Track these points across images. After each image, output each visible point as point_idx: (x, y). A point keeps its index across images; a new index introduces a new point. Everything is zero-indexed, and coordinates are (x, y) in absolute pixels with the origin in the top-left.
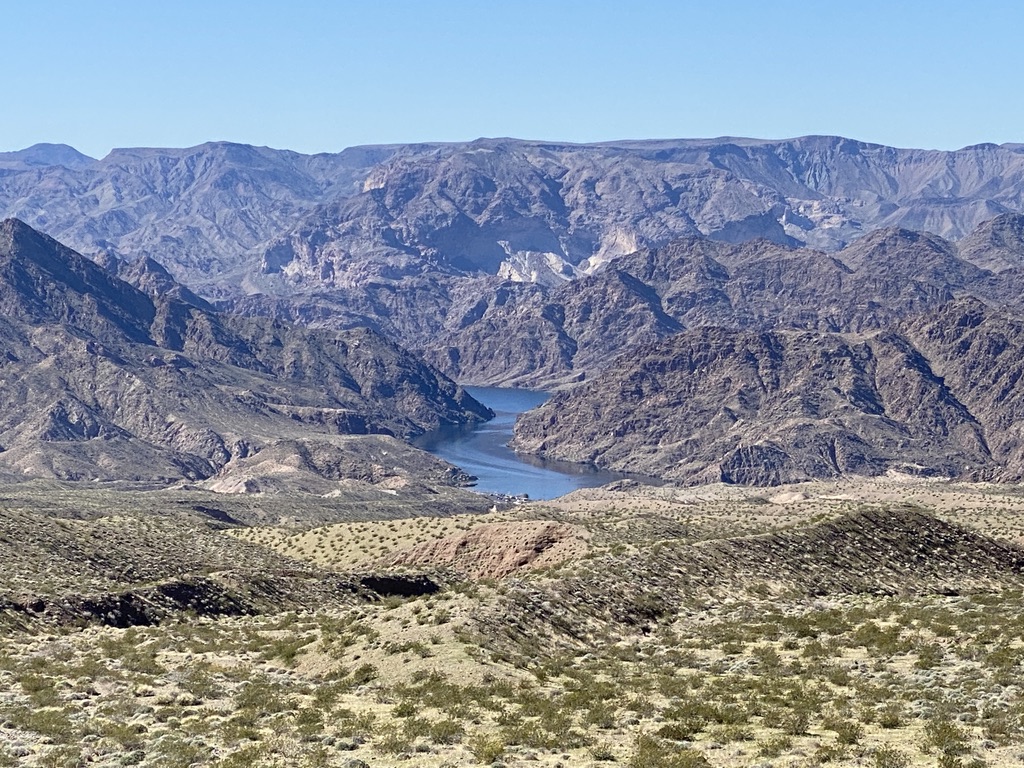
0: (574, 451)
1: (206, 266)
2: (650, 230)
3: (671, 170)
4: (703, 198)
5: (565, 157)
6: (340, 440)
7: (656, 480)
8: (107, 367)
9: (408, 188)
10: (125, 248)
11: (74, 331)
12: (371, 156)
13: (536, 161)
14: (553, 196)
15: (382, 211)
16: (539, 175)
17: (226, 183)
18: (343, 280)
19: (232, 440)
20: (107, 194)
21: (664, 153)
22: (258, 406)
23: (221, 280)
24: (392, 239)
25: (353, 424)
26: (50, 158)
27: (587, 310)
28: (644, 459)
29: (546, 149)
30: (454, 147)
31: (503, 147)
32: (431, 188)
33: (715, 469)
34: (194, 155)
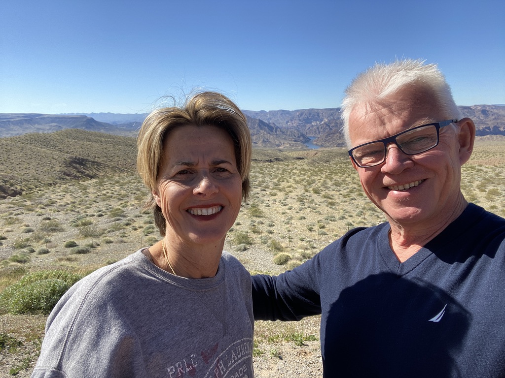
0: (320, 144)
1: (279, 123)
2: (329, 118)
3: (332, 111)
4: (335, 114)
5: (320, 111)
6: (294, 142)
7: (329, 147)
8: (269, 135)
9: (302, 114)
10: (271, 122)
11: (265, 131)
12: (297, 111)
13: (316, 111)
14: (318, 115)
15: (299, 117)
16: (317, 113)
17: (281, 114)
18: (294, 125)
19: (282, 143)
20: (269, 116)
21: (331, 109)
22: (285, 139)
23: (281, 125)
24: (300, 120)
26: (262, 112)
27: (321, 128)
28: (328, 144)
29: (317, 109)
30: (307, 110)
31: (312, 109)
32: (304, 114)
33: (336, 145)
34: (278, 111)
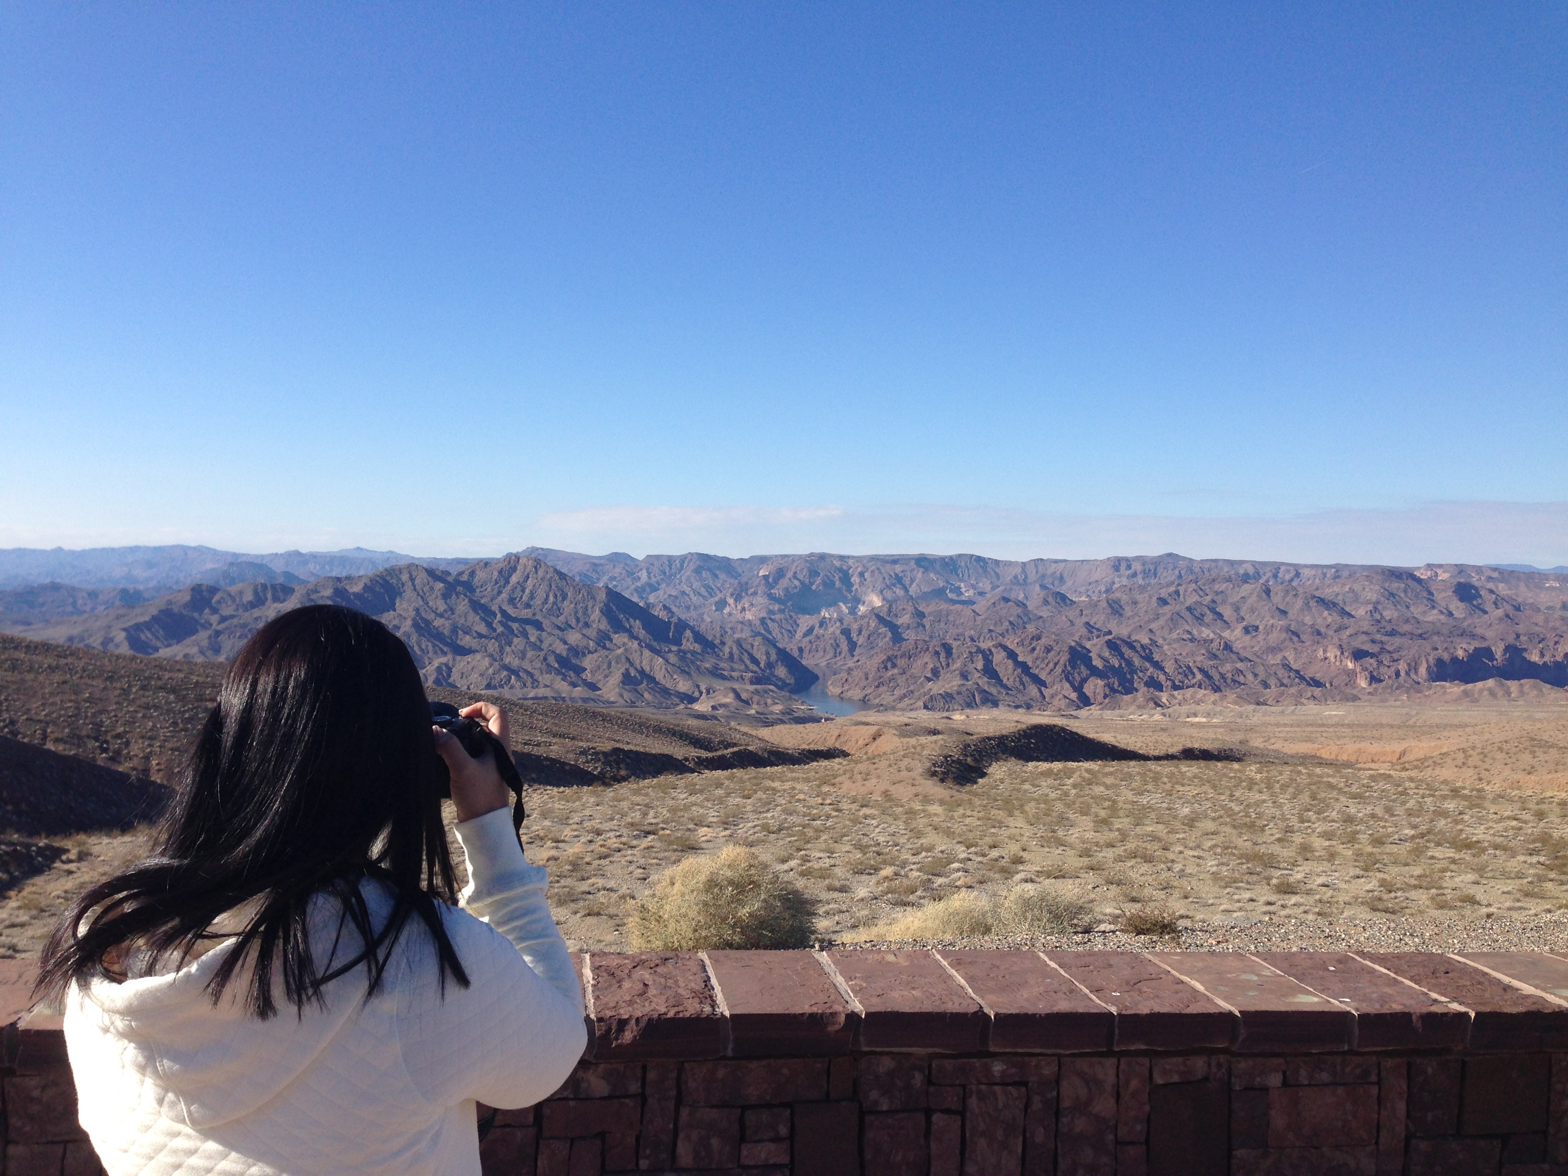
0: (856, 694)
1: (688, 608)
2: (889, 594)
3: (898, 568)
4: (912, 581)
5: (851, 562)
6: (752, 688)
7: (893, 708)
8: (647, 653)
9: (780, 573)
10: (652, 599)
11: (633, 637)
12: (763, 560)
13: (837, 563)
14: (846, 578)
15: (770, 586)
16: (840, 570)
17: (698, 571)
18: (749, 616)
19: (703, 688)
20: (644, 575)
21: (894, 560)
22: (716, 673)
23: (693, 614)
24: (771, 597)
25: (756, 681)
26: (617, 558)
27: (860, 632)
28: (887, 698)
29: (842, 558)
30: (800, 557)
31: (823, 557)
32: (790, 574)
33: (920, 704)
34: (683, 559)
